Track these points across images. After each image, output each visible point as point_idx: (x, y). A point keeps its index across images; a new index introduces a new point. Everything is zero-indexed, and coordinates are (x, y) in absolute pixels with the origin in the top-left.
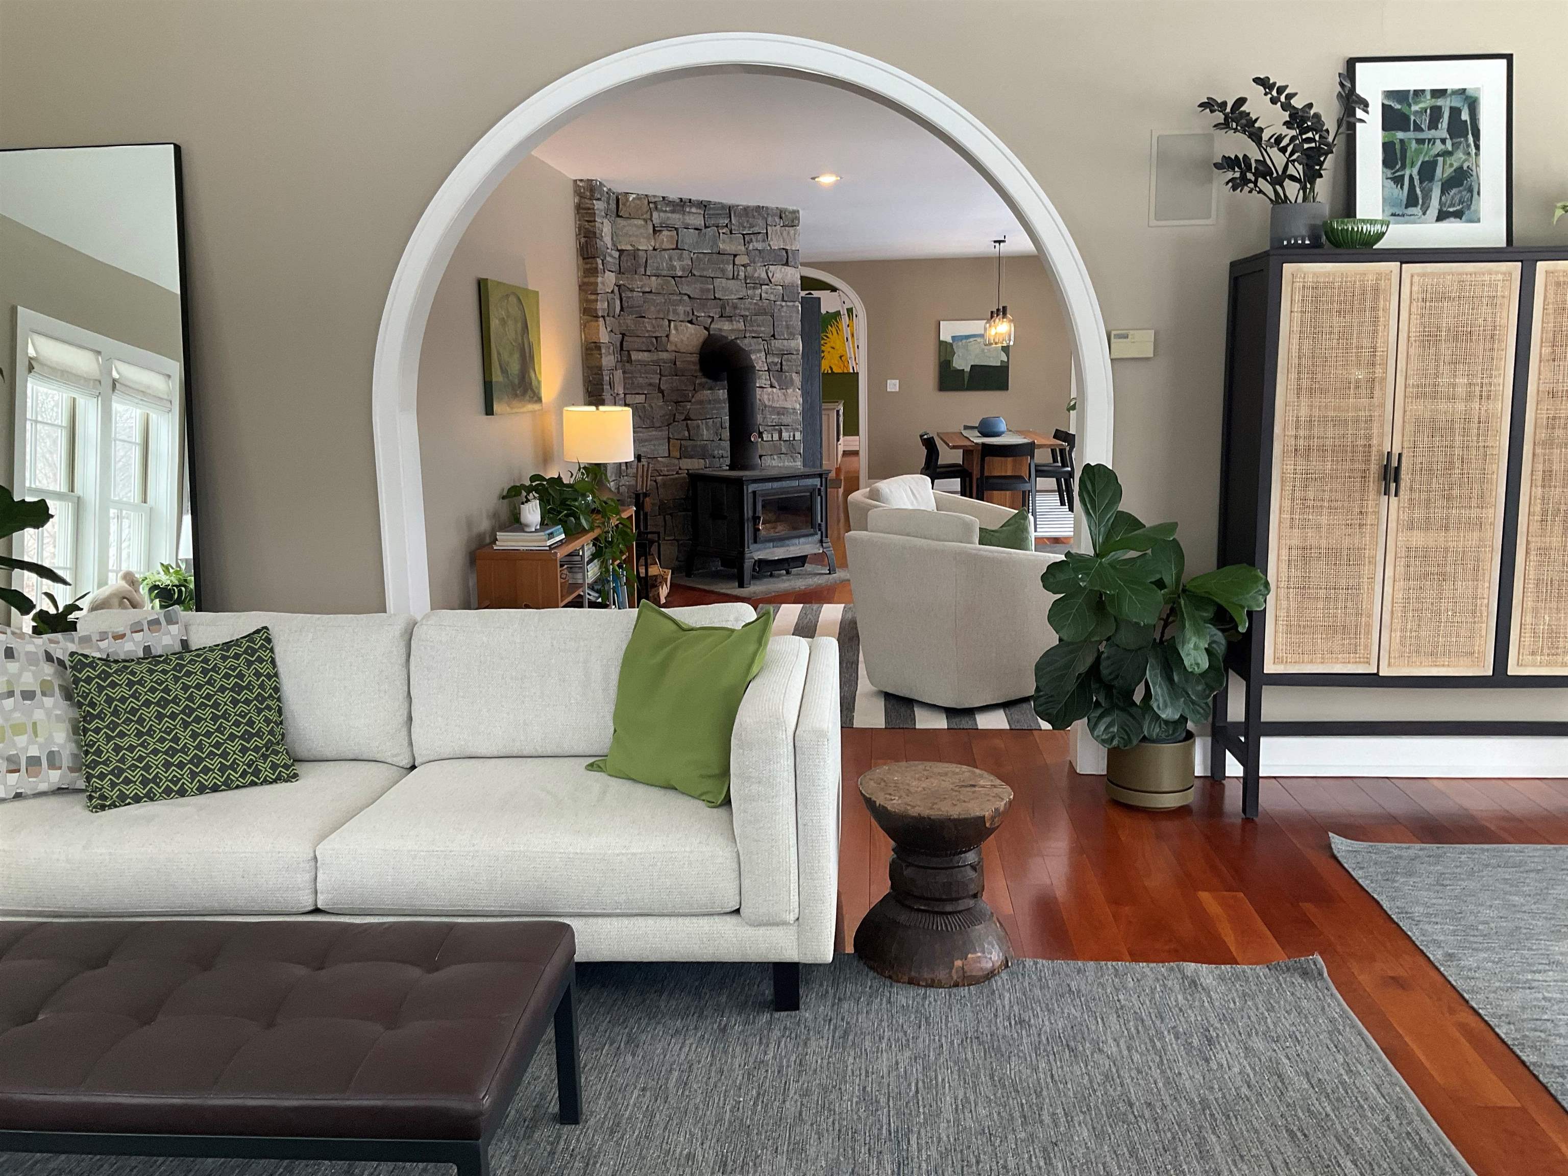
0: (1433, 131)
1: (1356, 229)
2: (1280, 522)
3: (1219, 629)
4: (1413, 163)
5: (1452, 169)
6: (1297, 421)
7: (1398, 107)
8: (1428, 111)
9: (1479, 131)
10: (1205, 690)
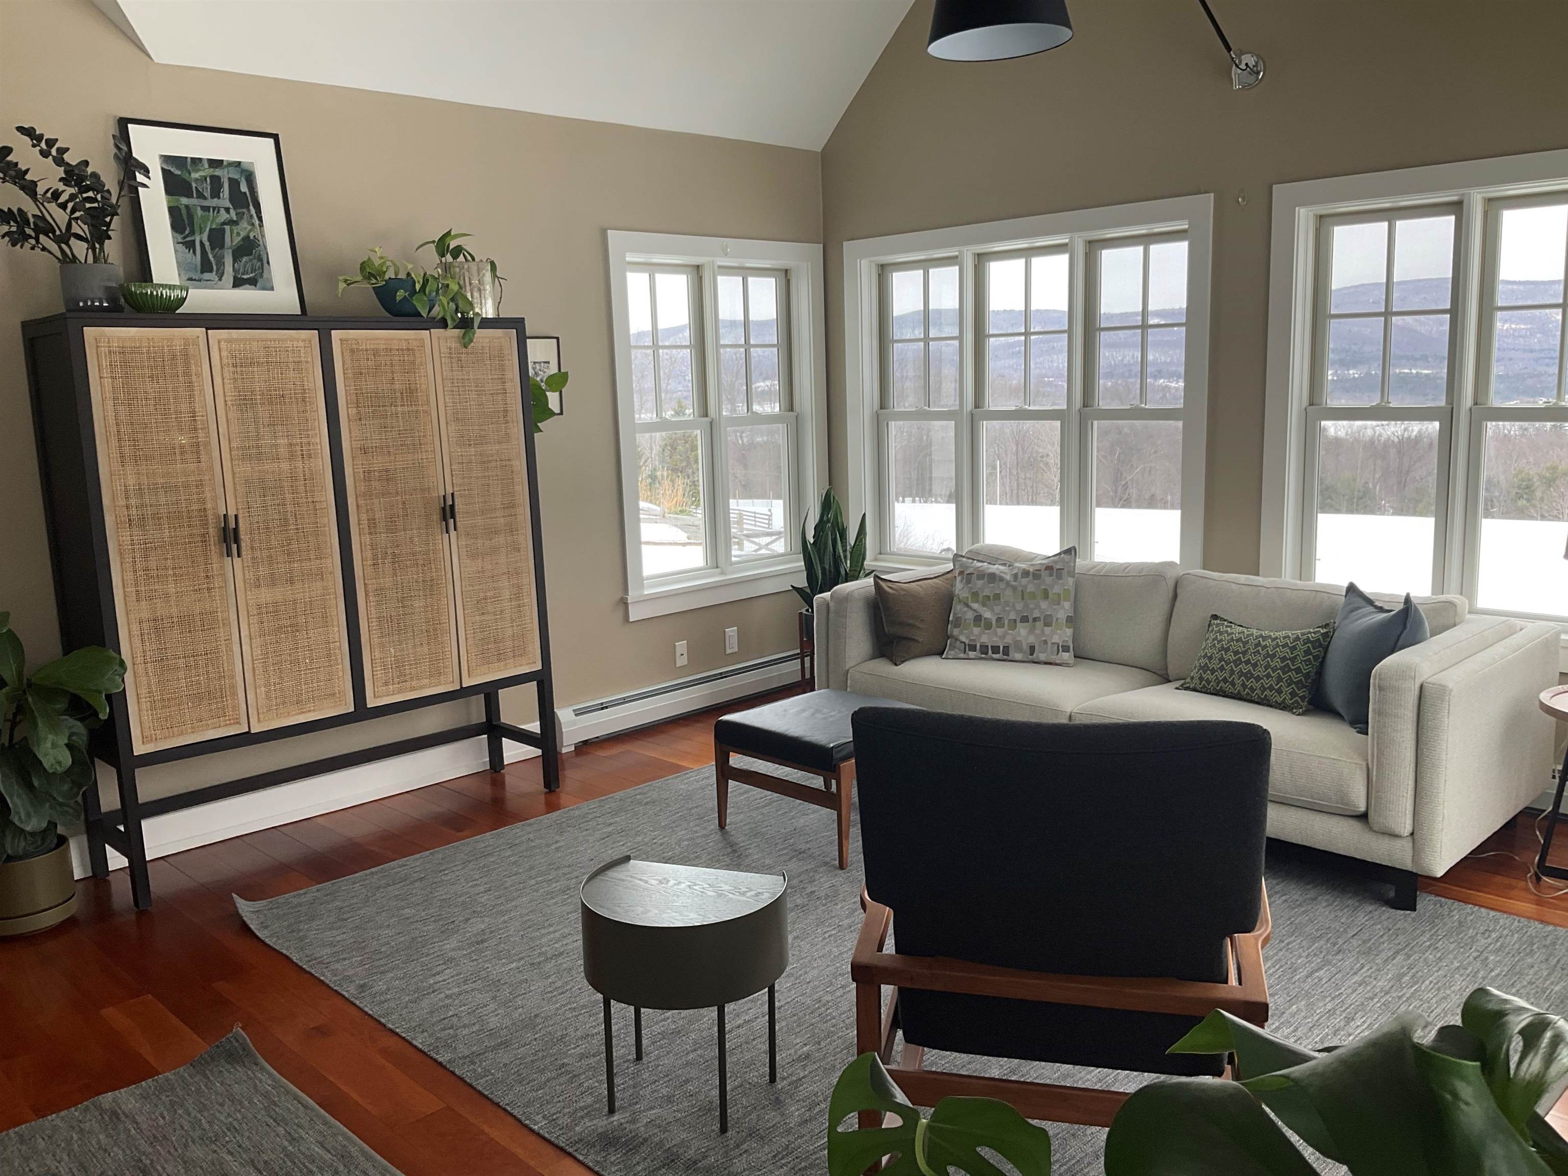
0: (216, 199)
1: (155, 293)
2: (125, 596)
3: (76, 719)
4: (201, 229)
5: (239, 238)
6: (126, 491)
7: (178, 172)
8: (208, 179)
9: (259, 204)
10: (71, 788)
